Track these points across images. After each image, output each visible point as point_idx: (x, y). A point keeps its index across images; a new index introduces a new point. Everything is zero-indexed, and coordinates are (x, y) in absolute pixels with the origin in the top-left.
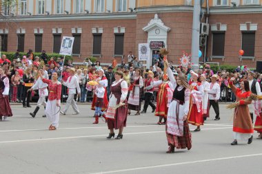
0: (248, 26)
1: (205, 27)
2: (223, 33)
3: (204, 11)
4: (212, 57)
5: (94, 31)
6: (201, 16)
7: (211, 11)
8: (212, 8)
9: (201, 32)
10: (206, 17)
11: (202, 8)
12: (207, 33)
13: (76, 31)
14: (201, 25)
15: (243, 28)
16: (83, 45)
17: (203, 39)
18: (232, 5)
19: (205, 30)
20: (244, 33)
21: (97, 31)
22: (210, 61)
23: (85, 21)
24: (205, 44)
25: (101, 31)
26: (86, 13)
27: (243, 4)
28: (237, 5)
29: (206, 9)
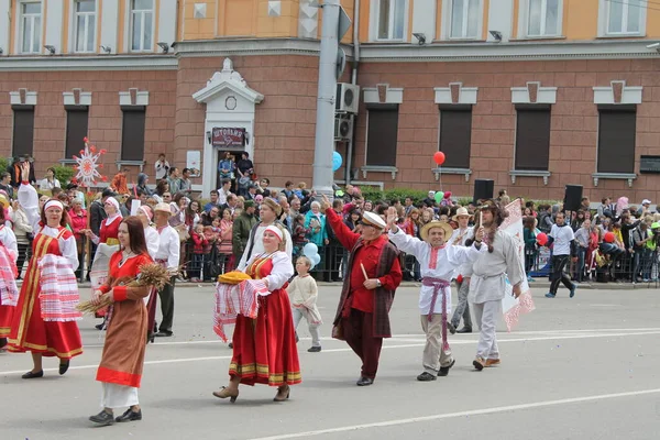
0: (455, 92)
1: (349, 93)
2: (394, 109)
3: (345, 53)
4: (366, 168)
5: (69, 100)
6: (339, 65)
7: (366, 54)
8: (366, 46)
9: (338, 106)
10: (353, 68)
11: (341, 45)
12: (354, 108)
13: (23, 99)
14: (339, 87)
15: (443, 97)
16: (39, 135)
17: (345, 124)
18: (415, 40)
19: (349, 101)
20: (444, 109)
21: (77, 99)
22: (361, 178)
23: (46, 73)
24: (350, 136)
25: (86, 100)
26: (48, 52)
27: (443, 38)
28: (429, 40)
29: (353, 48)
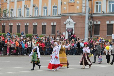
0: (110, 22)
1: (91, 22)
2: (99, 25)
3: (90, 15)
4: (94, 35)
5: (43, 24)
6: (89, 17)
7: (94, 15)
9: (89, 24)
10: (91, 18)
11: (89, 14)
12: (92, 25)
13: (35, 24)
14: (89, 21)
15: (108, 22)
16: (38, 30)
17: (90, 27)
18: (103, 13)
20: (108, 25)
22: (93, 37)
23: (39, 20)
24: (91, 30)
25: (45, 24)
26: (39, 16)
27: (108, 12)
28: (105, 13)
29: (91, 14)
